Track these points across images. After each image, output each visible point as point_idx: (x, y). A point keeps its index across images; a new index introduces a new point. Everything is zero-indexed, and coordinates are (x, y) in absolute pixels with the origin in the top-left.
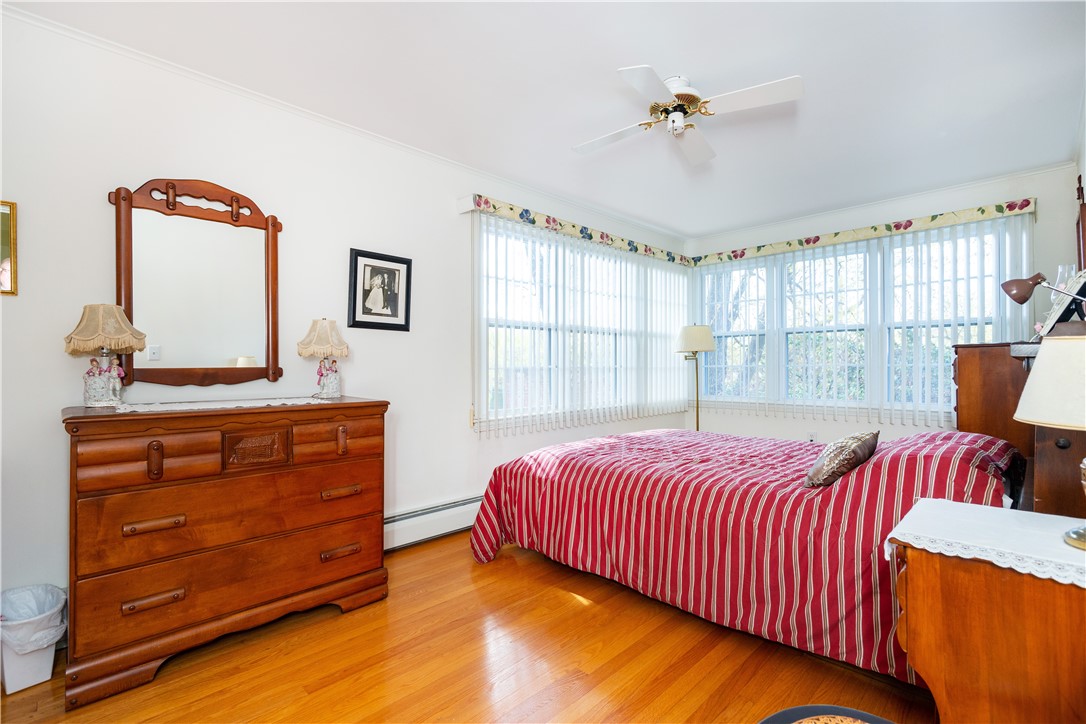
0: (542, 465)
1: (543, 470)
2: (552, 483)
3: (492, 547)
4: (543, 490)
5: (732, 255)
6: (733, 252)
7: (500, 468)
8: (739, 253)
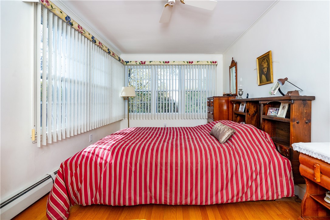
0: (100, 155)
1: (102, 158)
2: (110, 165)
3: (63, 210)
4: (103, 169)
5: (141, 63)
6: (141, 62)
7: (66, 162)
8: (143, 62)
